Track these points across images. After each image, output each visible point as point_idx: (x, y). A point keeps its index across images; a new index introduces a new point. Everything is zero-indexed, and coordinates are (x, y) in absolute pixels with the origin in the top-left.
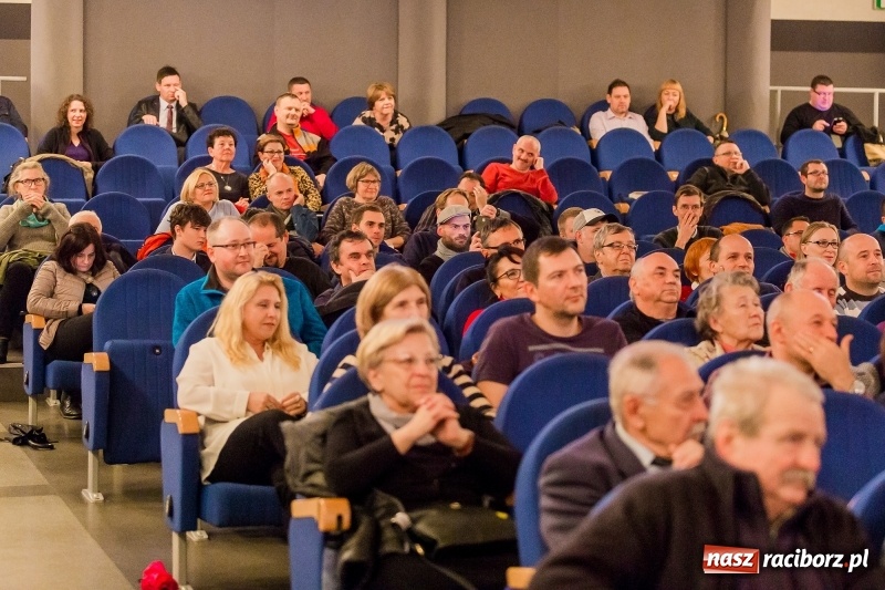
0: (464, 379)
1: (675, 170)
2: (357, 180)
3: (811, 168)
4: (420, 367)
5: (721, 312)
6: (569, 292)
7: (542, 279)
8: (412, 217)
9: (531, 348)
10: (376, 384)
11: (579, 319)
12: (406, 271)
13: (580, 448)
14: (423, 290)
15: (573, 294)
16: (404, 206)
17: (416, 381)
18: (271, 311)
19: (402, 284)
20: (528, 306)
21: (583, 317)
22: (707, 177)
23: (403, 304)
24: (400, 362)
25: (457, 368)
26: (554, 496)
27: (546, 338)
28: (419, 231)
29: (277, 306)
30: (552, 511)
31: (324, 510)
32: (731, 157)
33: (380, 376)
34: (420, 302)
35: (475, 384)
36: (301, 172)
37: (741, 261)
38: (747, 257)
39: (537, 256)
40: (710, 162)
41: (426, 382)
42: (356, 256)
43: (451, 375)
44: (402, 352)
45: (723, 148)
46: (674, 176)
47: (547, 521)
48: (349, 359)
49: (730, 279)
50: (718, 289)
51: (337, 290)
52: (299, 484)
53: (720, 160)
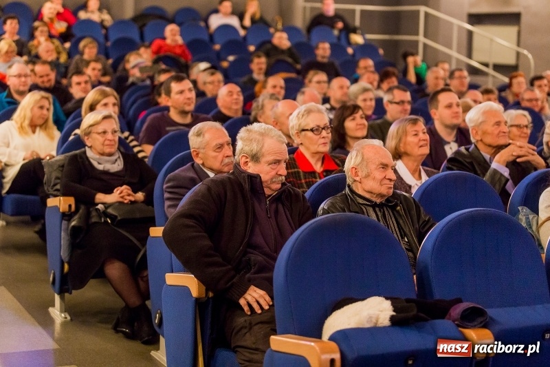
0: (135, 143)
1: (252, 44)
2: (85, 47)
3: (321, 45)
4: (109, 136)
5: (263, 113)
6: (186, 101)
7: (173, 95)
8: (115, 66)
9: (168, 129)
10: (88, 143)
11: (192, 115)
12: (108, 89)
13: (183, 171)
14: (116, 99)
15: (188, 101)
16: (110, 61)
17: (107, 142)
18: (45, 112)
19: (105, 95)
20: (167, 109)
21: (194, 114)
22: (269, 49)
23: (106, 105)
24: (99, 133)
25: (131, 138)
26: (170, 192)
27: (175, 124)
28: (118, 74)
29: (48, 110)
30: (168, 199)
31: (62, 202)
32: (282, 40)
33: (90, 139)
34: (114, 105)
35: (140, 146)
36: (57, 42)
37: (278, 89)
38: (281, 87)
39: (171, 82)
40: (270, 42)
41: (113, 143)
42: (79, 84)
43: (128, 141)
44: (100, 128)
45: (278, 35)
46: (252, 48)
47: (167, 203)
48: (77, 131)
49: (269, 97)
50: (263, 101)
51: (73, 101)
52: (50, 190)
53: (276, 41)
